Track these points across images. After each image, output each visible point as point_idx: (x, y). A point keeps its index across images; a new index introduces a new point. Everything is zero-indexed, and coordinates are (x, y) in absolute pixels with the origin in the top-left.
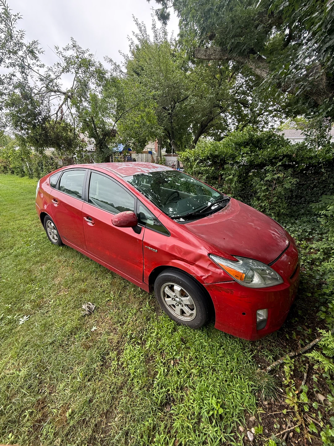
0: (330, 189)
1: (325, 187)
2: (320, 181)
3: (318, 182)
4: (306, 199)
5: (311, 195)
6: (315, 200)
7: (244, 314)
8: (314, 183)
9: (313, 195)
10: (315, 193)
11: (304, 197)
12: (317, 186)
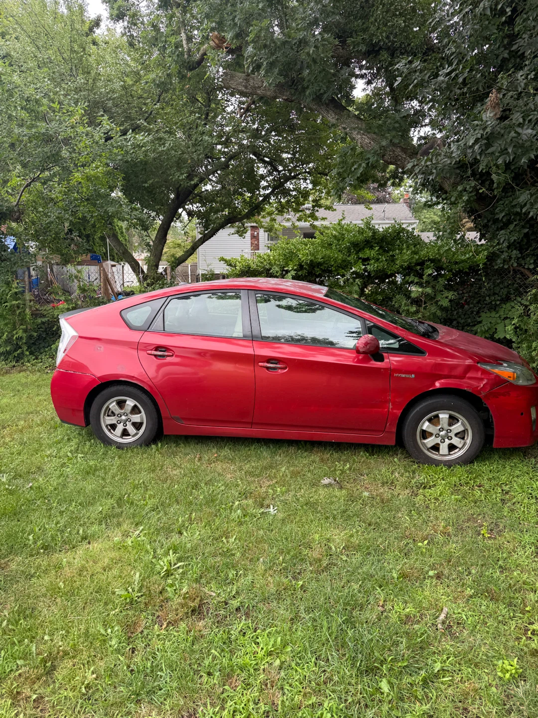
0: (486, 304)
1: (478, 302)
2: (471, 294)
3: (469, 296)
4: (458, 323)
5: (464, 315)
6: (472, 322)
7: (522, 414)
8: (463, 297)
9: (467, 316)
10: (469, 313)
11: (455, 320)
12: (469, 302)
